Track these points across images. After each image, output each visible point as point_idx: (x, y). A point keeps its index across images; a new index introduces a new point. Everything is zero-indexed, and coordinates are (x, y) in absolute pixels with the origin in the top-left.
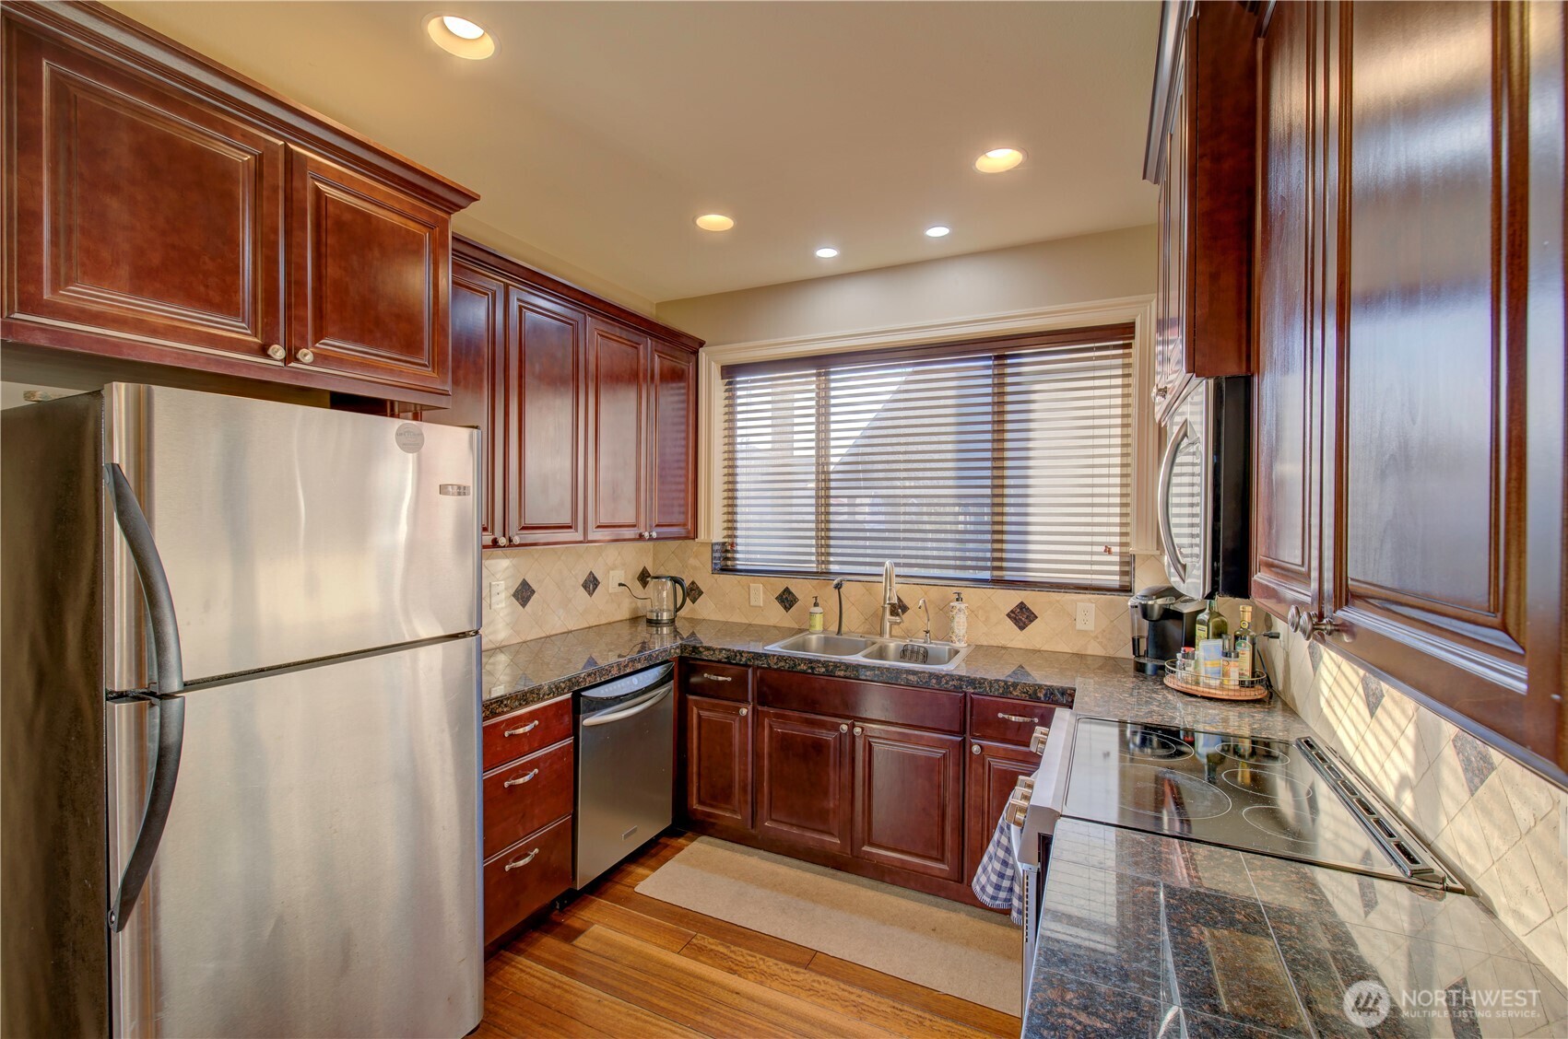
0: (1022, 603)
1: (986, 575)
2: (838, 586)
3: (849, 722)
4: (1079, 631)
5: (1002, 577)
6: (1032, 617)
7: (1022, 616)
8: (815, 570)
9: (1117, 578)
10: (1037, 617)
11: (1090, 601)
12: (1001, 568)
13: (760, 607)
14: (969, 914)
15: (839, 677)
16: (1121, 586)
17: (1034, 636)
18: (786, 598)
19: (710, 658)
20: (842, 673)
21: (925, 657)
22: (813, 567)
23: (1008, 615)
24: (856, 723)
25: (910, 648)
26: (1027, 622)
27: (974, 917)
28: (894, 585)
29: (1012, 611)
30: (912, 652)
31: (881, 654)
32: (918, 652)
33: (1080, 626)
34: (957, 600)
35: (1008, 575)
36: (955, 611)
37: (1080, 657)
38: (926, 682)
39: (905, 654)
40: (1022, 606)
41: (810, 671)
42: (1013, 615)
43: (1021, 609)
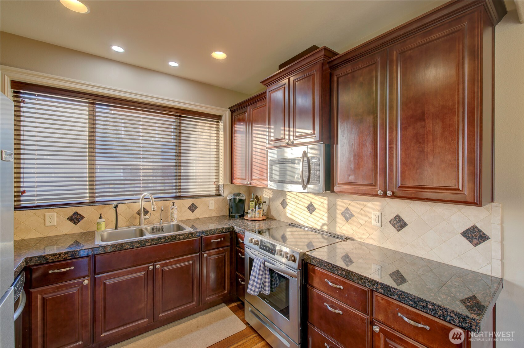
0: (193, 203)
1: (174, 195)
2: (116, 207)
3: (152, 264)
4: (210, 209)
5: (180, 195)
6: (196, 207)
7: (193, 208)
8: (88, 201)
9: (215, 192)
10: (197, 207)
11: (213, 200)
12: (180, 192)
13: (54, 226)
14: (201, 315)
15: (148, 245)
16: (216, 194)
17: (198, 214)
18: (76, 218)
19: (57, 260)
20: (149, 244)
21: (162, 230)
22: (87, 200)
23: (188, 208)
24: (156, 264)
25: (155, 228)
26: (194, 209)
27: (204, 315)
28: (154, 202)
29: (190, 207)
30: (157, 229)
31: (142, 233)
32: (159, 229)
33: (210, 208)
34: (173, 205)
35: (182, 194)
36: (174, 210)
37: (210, 218)
38: (187, 237)
39: (153, 230)
40: (193, 204)
41: (132, 247)
42: (190, 208)
43: (193, 205)
